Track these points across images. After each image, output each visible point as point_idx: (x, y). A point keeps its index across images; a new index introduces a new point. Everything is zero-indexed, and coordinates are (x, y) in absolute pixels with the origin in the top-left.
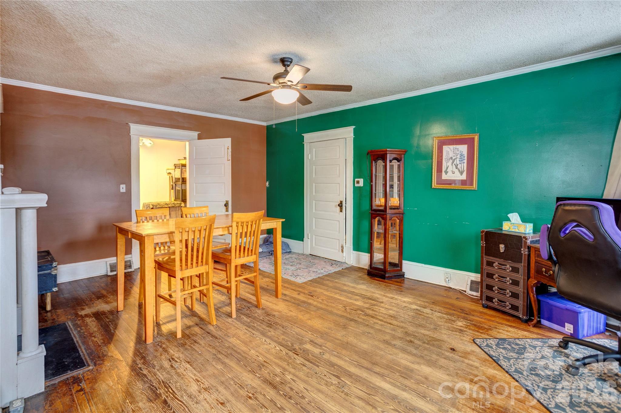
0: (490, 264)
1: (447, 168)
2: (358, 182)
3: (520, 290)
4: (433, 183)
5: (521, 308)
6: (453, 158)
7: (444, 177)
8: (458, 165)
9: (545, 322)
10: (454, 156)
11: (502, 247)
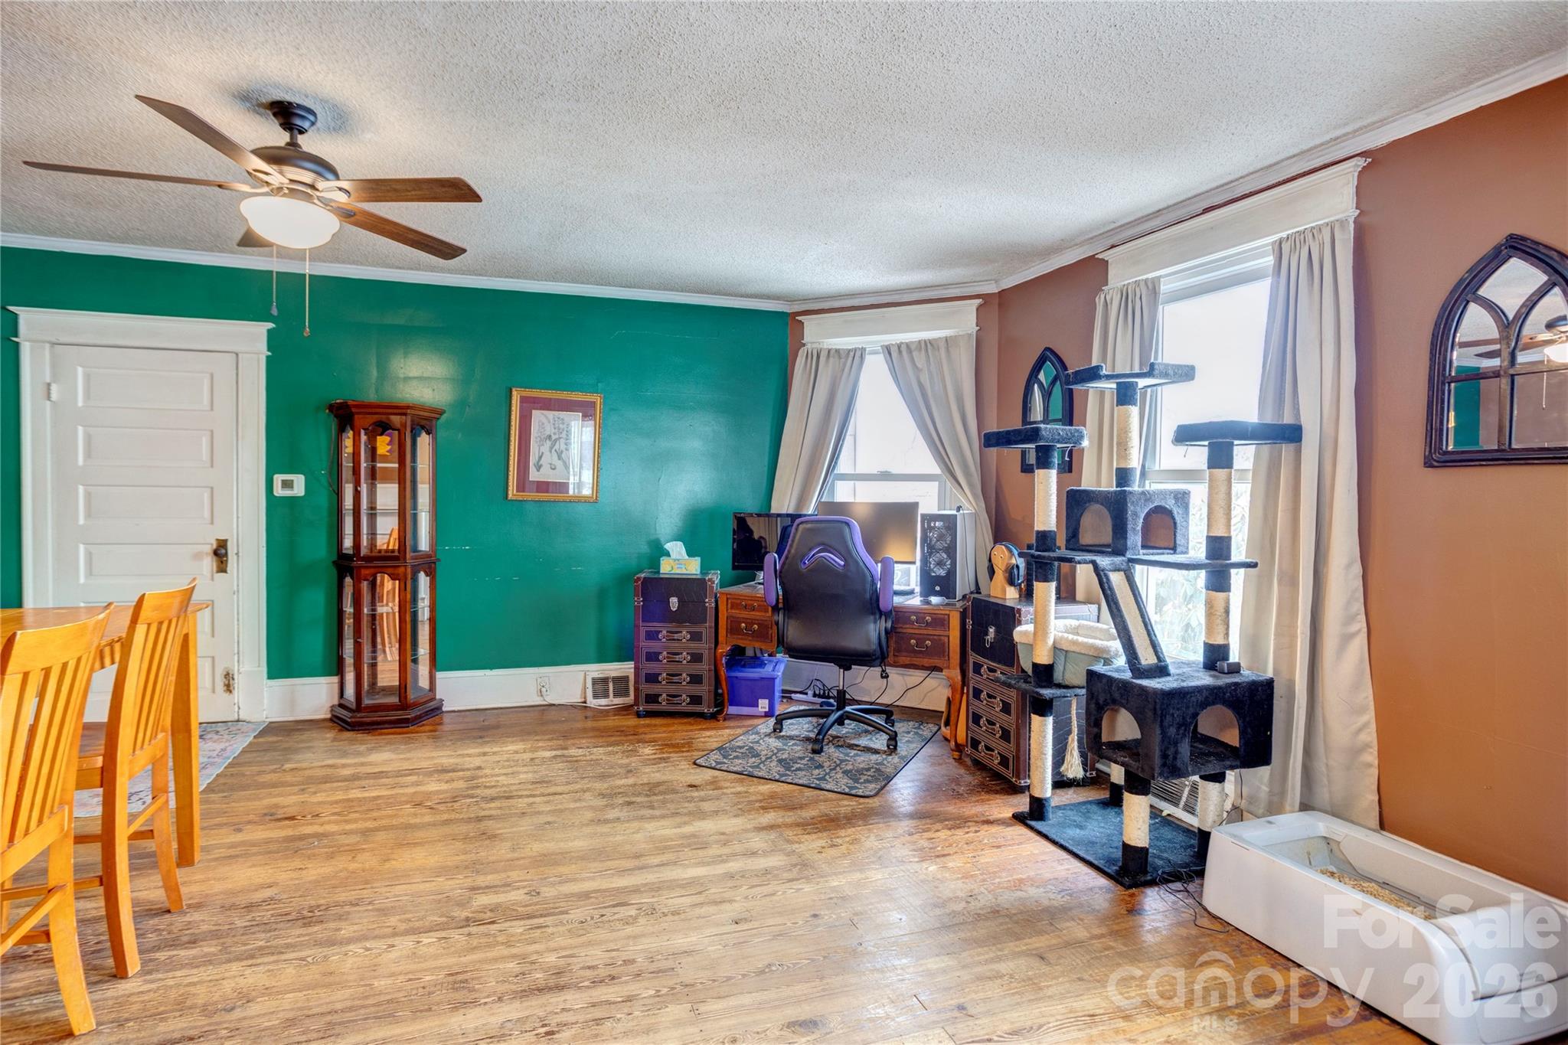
0: (652, 636)
1: (540, 458)
2: (287, 484)
3: (704, 668)
4: (510, 488)
5: (705, 698)
6: (554, 437)
7: (534, 476)
8: (562, 452)
9: (732, 710)
10: (555, 434)
11: (674, 602)
